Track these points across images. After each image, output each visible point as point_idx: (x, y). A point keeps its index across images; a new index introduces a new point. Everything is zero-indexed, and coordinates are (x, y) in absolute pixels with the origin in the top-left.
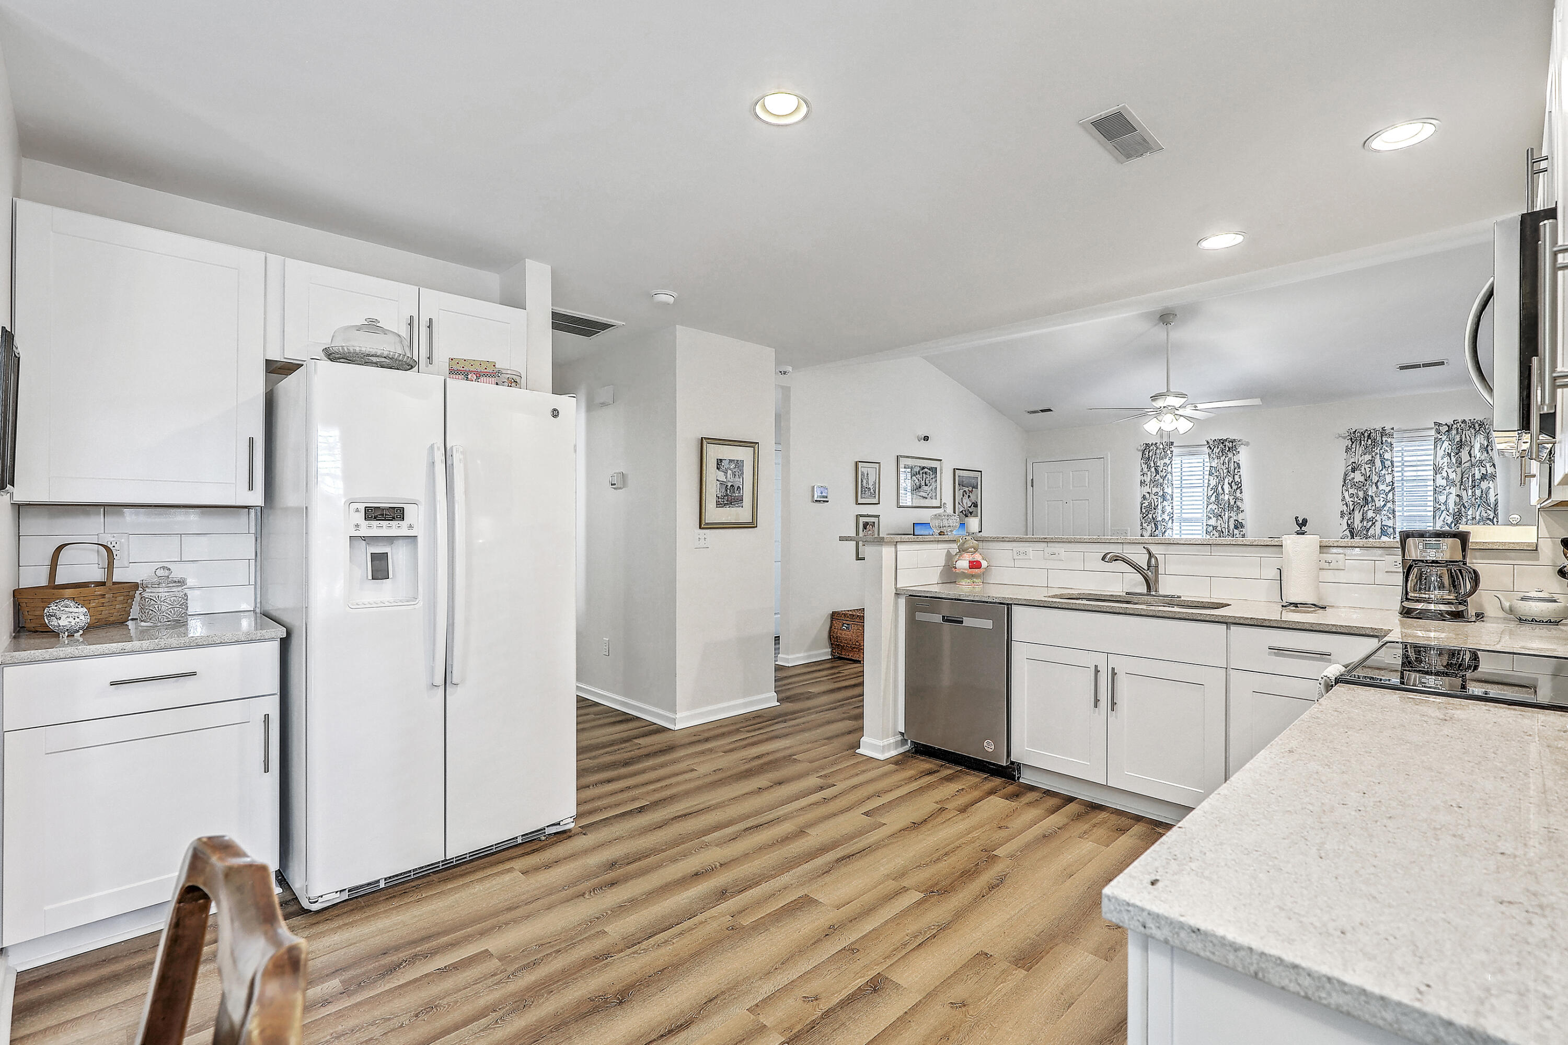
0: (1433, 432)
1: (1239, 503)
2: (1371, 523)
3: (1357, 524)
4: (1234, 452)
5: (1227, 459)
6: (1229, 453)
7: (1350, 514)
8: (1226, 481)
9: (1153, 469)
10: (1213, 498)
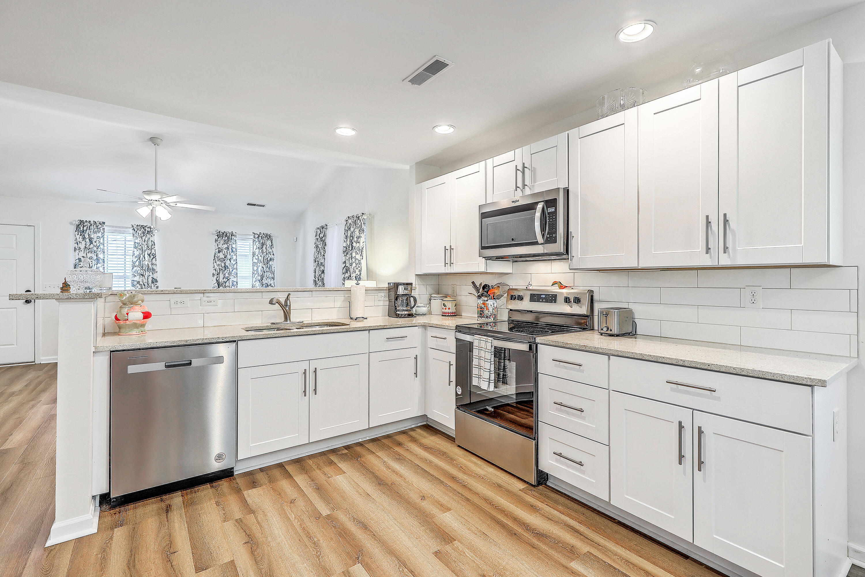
0: (252, 237)
1: (154, 267)
2: (227, 279)
3: (221, 280)
4: (152, 235)
5: (147, 238)
6: (147, 235)
7: (218, 275)
8: (146, 253)
9: (88, 240)
10: (137, 263)
